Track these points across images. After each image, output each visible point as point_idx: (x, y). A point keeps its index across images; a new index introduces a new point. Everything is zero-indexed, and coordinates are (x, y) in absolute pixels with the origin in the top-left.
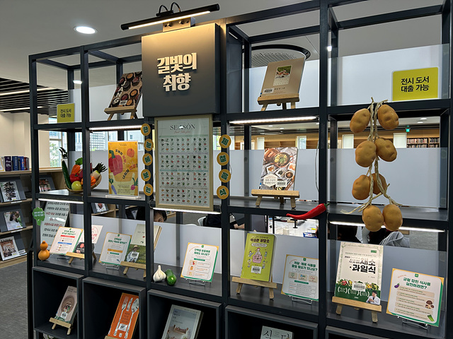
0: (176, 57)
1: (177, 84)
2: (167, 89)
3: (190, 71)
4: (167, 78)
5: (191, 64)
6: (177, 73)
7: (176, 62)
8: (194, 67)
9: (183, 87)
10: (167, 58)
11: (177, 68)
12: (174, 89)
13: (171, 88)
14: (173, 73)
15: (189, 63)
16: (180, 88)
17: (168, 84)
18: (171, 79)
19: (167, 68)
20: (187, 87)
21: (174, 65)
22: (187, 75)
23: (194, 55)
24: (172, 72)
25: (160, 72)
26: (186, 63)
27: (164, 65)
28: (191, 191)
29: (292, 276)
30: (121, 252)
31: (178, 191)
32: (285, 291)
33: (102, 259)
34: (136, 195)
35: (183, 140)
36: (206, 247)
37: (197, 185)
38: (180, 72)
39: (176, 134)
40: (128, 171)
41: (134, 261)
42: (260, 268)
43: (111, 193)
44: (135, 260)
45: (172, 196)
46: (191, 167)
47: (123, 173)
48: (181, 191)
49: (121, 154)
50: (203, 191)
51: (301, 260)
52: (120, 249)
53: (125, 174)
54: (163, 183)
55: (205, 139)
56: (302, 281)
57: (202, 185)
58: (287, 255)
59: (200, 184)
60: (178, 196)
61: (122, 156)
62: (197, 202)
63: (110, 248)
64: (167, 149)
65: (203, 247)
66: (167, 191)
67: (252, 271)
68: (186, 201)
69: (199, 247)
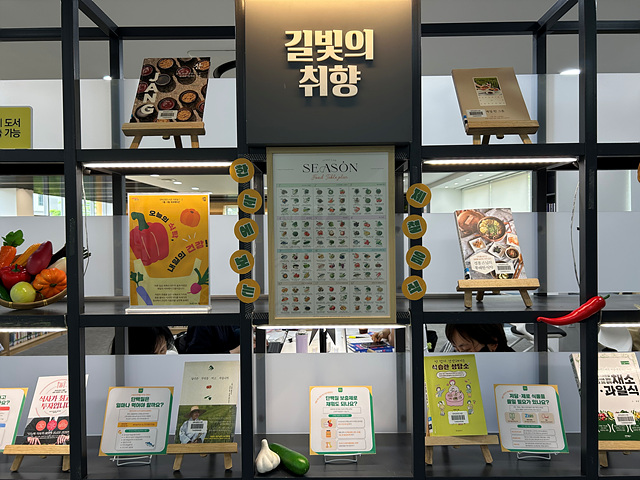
0: (329, 34)
1: (331, 86)
2: (309, 92)
3: (360, 61)
4: (309, 71)
5: (363, 49)
6: (330, 62)
7: (329, 41)
8: (369, 55)
9: (345, 90)
10: (308, 34)
11: (330, 52)
12: (324, 92)
13: (316, 90)
14: (322, 63)
15: (359, 46)
16: (337, 91)
17: (309, 82)
18: (317, 75)
19: (309, 52)
20: (354, 91)
21: (324, 47)
22: (353, 68)
23: (370, 33)
24: (318, 59)
25: (292, 57)
26: (350, 46)
27: (301, 44)
28: (350, 289)
29: (512, 418)
30: (154, 424)
31: (321, 289)
32: (508, 445)
33: (106, 448)
34: (203, 303)
35: (331, 192)
36: (348, 391)
37: (363, 276)
38: (339, 63)
39: (315, 181)
40: (183, 255)
41: (199, 440)
42: (465, 413)
43: (135, 303)
44: (203, 438)
45: (307, 299)
46: (349, 243)
47: (169, 260)
48: (326, 289)
49: (166, 219)
50: (374, 288)
51: (519, 390)
52: (150, 420)
53: (176, 262)
54: (285, 276)
55: (378, 191)
56: (529, 425)
57: (373, 275)
58: (495, 386)
59: (368, 274)
60: (320, 299)
61: (166, 225)
62: (363, 308)
63: (124, 420)
64: (296, 210)
65: (340, 390)
66: (296, 291)
67: (451, 422)
68: (338, 308)
69: (334, 391)
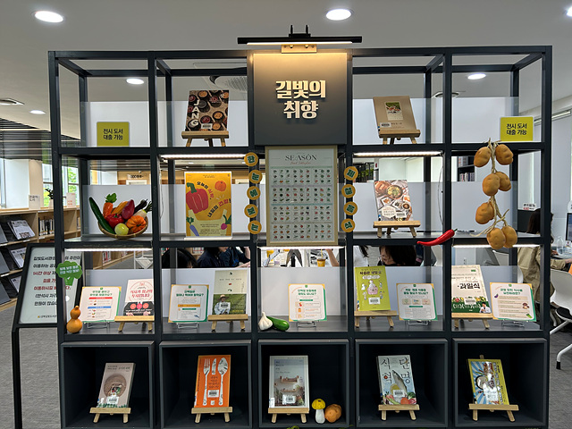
0: (300, 83)
1: (301, 112)
2: (289, 116)
3: (318, 98)
4: (289, 104)
5: (320, 92)
6: (301, 99)
7: (300, 87)
8: (323, 95)
9: (309, 115)
10: (289, 83)
11: (301, 93)
12: (298, 116)
13: (293, 115)
14: (297, 100)
15: (317, 90)
16: (305, 115)
17: (290, 110)
18: (294, 106)
19: (289, 93)
20: (314, 115)
21: (298, 91)
22: (314, 102)
23: (323, 82)
24: (295, 97)
25: (280, 96)
26: (312, 90)
27: (285, 88)
28: (312, 226)
29: (406, 302)
30: (198, 306)
31: (296, 226)
32: (403, 317)
33: (172, 318)
34: (228, 235)
35: (301, 171)
36: (311, 287)
37: (319, 219)
38: (306, 99)
39: (292, 165)
41: (226, 313)
42: (378, 299)
43: (189, 235)
44: (228, 312)
45: (288, 232)
46: (312, 201)
48: (299, 226)
50: (325, 226)
51: (411, 287)
52: (196, 303)
54: (275, 219)
55: (328, 171)
56: (416, 306)
57: (325, 219)
58: (397, 284)
59: (322, 218)
60: (295, 232)
61: (207, 190)
62: (319, 237)
63: (181, 303)
64: (281, 182)
65: (306, 286)
66: (281, 227)
67: (370, 303)
68: (305, 237)
69: (303, 287)
